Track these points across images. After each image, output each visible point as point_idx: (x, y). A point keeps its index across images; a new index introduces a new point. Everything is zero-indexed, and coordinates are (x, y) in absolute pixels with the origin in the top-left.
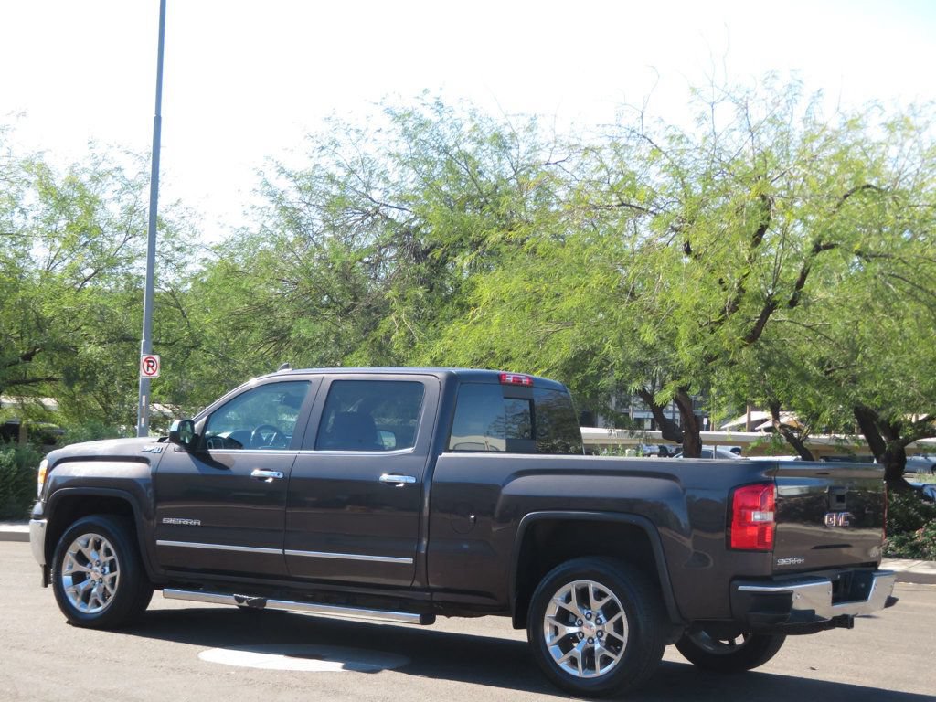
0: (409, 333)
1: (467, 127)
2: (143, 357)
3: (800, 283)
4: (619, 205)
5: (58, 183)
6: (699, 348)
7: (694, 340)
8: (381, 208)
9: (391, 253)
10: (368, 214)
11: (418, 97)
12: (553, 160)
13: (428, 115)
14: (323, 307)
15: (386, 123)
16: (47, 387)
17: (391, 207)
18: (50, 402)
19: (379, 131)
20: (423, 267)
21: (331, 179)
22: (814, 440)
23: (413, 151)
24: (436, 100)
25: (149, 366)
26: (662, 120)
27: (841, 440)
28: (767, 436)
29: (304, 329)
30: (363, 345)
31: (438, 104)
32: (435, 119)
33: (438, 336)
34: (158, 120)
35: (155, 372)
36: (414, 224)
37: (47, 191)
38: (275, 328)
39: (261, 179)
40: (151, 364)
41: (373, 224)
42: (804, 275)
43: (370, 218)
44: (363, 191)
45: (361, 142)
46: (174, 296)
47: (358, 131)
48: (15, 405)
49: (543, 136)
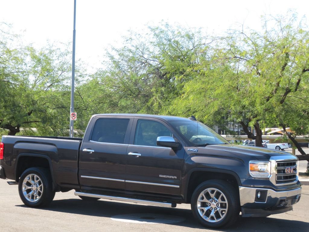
0: (159, 103)
1: (176, 32)
2: (71, 113)
3: (298, 83)
4: (234, 58)
5: (37, 54)
6: (263, 106)
7: (262, 104)
8: (148, 61)
9: (151, 76)
10: (143, 63)
11: (160, 23)
12: (206, 43)
13: (164, 28)
14: (129, 95)
15: (149, 31)
16: (33, 124)
17: (151, 60)
18: (34, 129)
19: (147, 34)
20: (163, 80)
21: (130, 51)
22: (298, 137)
23: (158, 41)
24: (166, 23)
25: (73, 116)
26: (248, 28)
27: (307, 137)
28: (281, 137)
29: (123, 103)
30: (144, 108)
31: (167, 25)
32: (166, 29)
33: (170, 104)
34: (74, 31)
35: (75, 118)
36: (159, 66)
37: (34, 57)
38: (112, 103)
39: (106, 52)
40: (74, 115)
41: (145, 66)
42: (299, 80)
43: (144, 64)
44: (141, 55)
45: (141, 38)
46: (78, 92)
47: (139, 34)
48: (23, 130)
49: (203, 34)
